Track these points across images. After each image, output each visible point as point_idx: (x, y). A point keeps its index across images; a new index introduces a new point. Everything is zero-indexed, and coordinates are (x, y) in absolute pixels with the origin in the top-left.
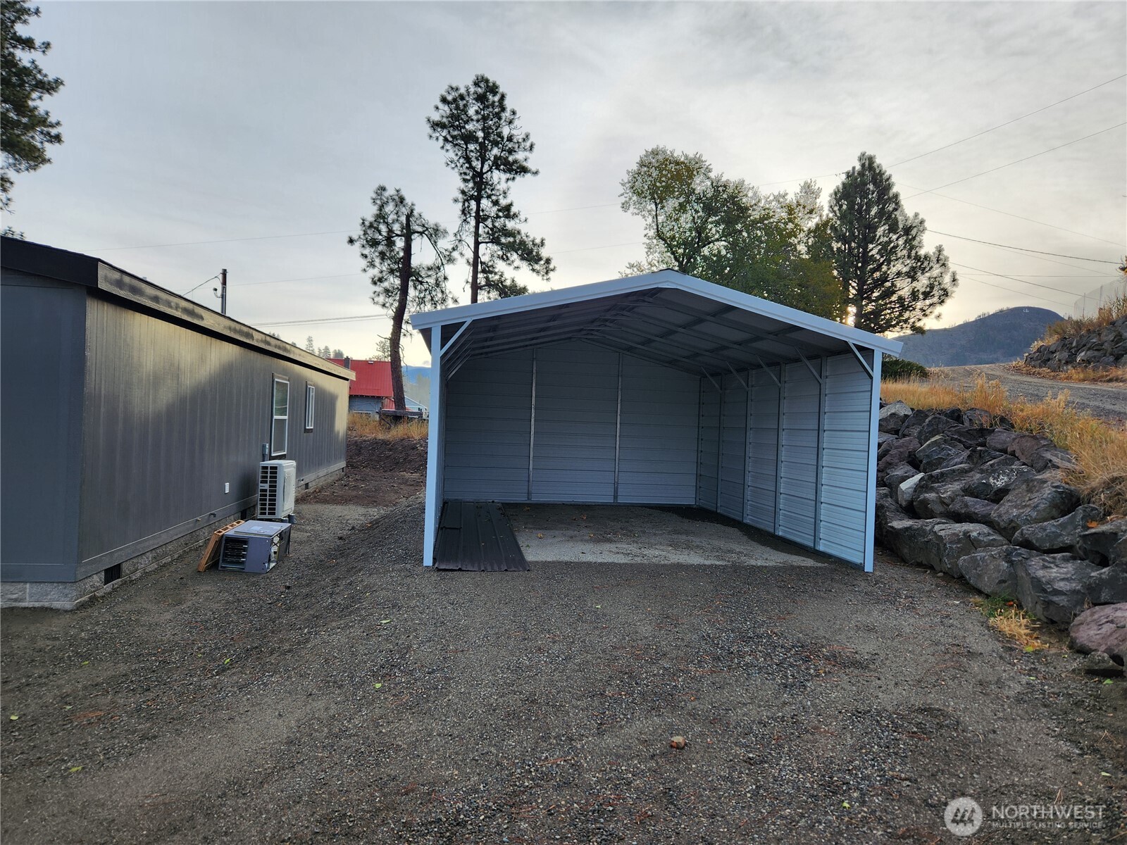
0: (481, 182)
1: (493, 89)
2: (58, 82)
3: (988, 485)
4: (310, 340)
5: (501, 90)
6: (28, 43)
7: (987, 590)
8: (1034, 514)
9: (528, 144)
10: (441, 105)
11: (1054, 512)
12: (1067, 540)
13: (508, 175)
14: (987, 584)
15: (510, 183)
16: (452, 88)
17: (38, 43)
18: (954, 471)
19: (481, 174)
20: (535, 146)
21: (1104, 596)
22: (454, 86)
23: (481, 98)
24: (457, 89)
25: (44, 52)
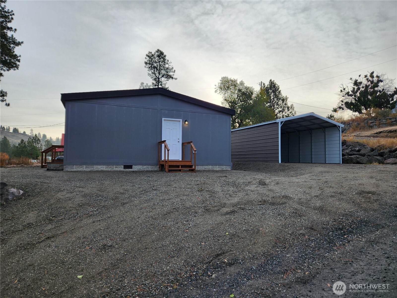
0: (159, 81)
1: (162, 53)
2: (22, 42)
3: (355, 149)
4: (32, 130)
5: (164, 54)
6: (10, 29)
7: (365, 163)
8: (368, 152)
9: (173, 70)
10: (147, 57)
11: (371, 151)
12: (376, 154)
13: (166, 79)
14: (364, 162)
15: (167, 81)
16: (150, 53)
17: (13, 29)
18: (345, 149)
19: (159, 78)
20: (176, 71)
21: (387, 158)
22: (150, 52)
23: (159, 56)
24: (151, 53)
25: (15, 32)
